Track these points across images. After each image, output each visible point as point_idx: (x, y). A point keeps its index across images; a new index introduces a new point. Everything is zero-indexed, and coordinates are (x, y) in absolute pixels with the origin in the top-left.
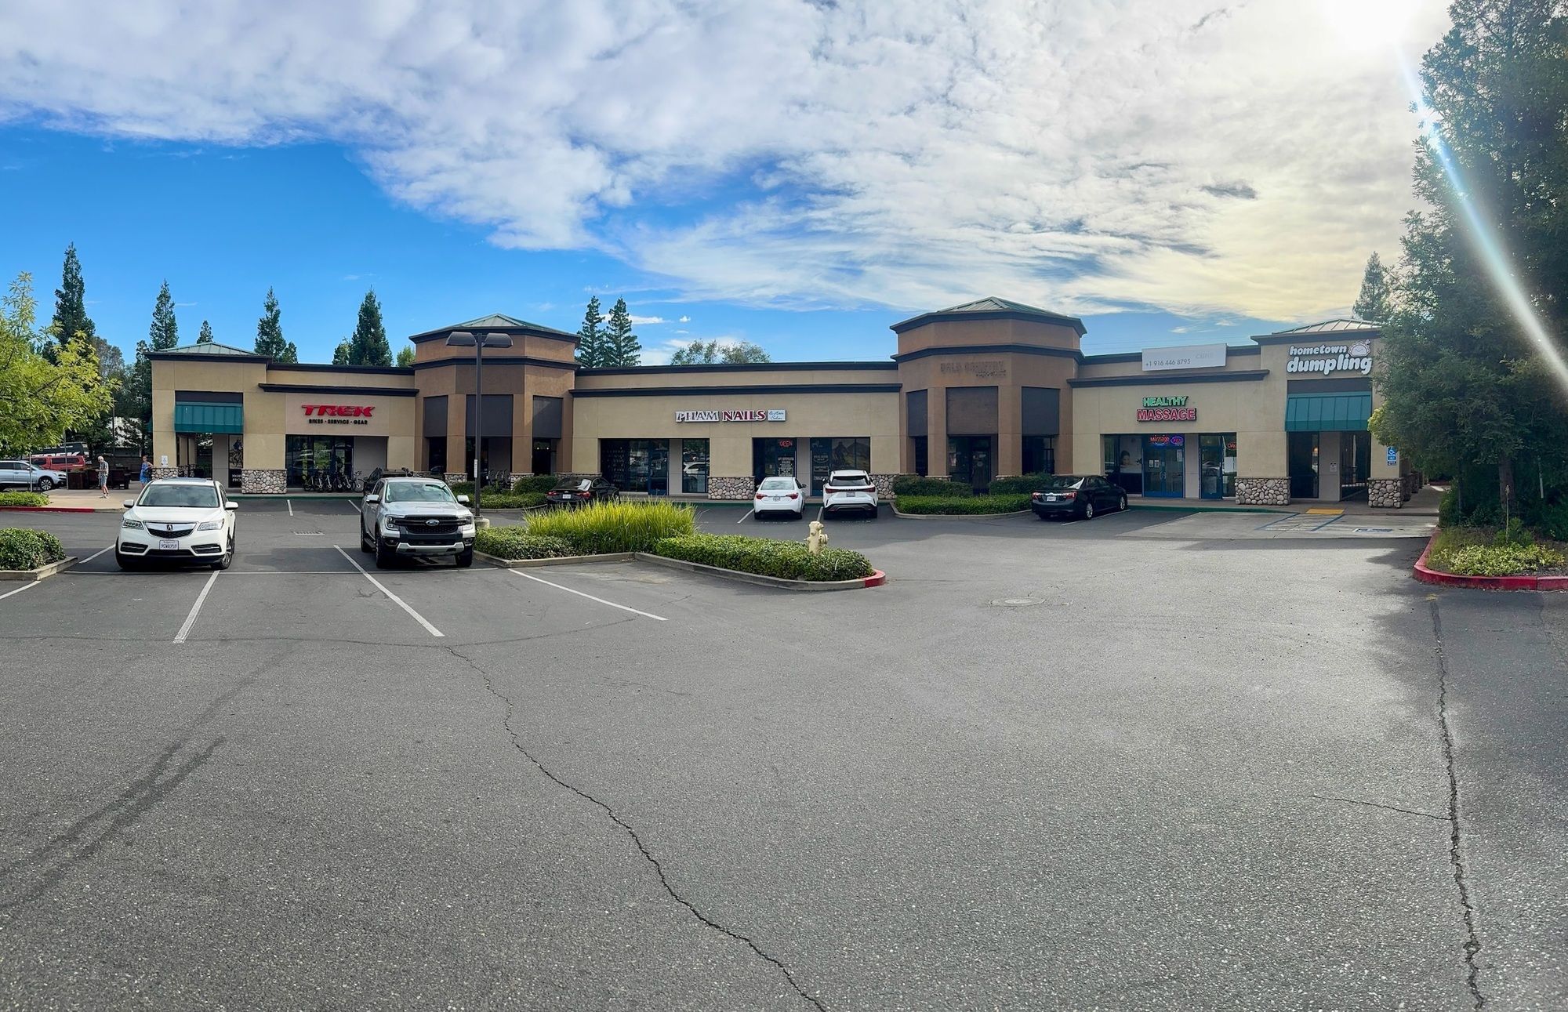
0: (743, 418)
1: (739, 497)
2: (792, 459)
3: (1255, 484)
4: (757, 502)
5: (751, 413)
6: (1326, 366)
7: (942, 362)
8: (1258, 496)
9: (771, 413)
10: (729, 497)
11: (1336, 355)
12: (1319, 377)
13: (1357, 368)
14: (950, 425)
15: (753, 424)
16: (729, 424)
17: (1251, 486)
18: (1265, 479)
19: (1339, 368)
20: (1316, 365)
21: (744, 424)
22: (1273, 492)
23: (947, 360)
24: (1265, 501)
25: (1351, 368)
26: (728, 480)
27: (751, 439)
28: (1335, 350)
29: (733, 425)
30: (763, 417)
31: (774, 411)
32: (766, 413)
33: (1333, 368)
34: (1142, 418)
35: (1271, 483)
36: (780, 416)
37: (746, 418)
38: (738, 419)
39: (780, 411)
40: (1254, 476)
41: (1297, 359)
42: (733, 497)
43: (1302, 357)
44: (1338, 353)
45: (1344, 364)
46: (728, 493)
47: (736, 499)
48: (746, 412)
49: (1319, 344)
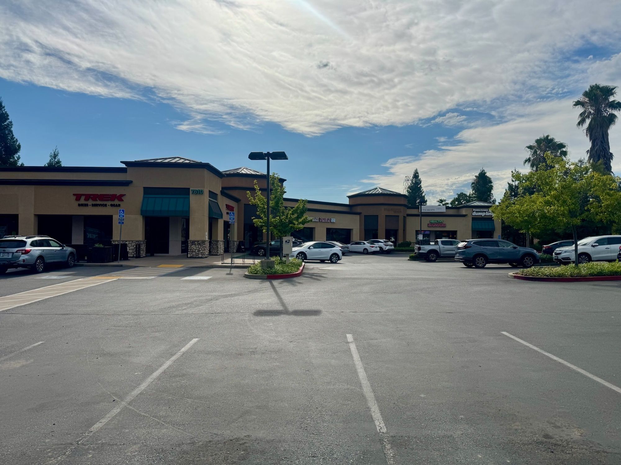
6: (483, 214)
7: (384, 208)
11: (485, 212)
12: (481, 217)
13: (491, 215)
16: (321, 223)
19: (486, 215)
20: (480, 214)
23: (386, 207)
25: (489, 215)
27: (326, 228)
28: (485, 210)
30: (330, 221)
31: (333, 219)
33: (484, 215)
34: (429, 226)
38: (324, 221)
41: (475, 212)
43: (477, 212)
44: (486, 211)
45: (487, 214)
49: (481, 208)
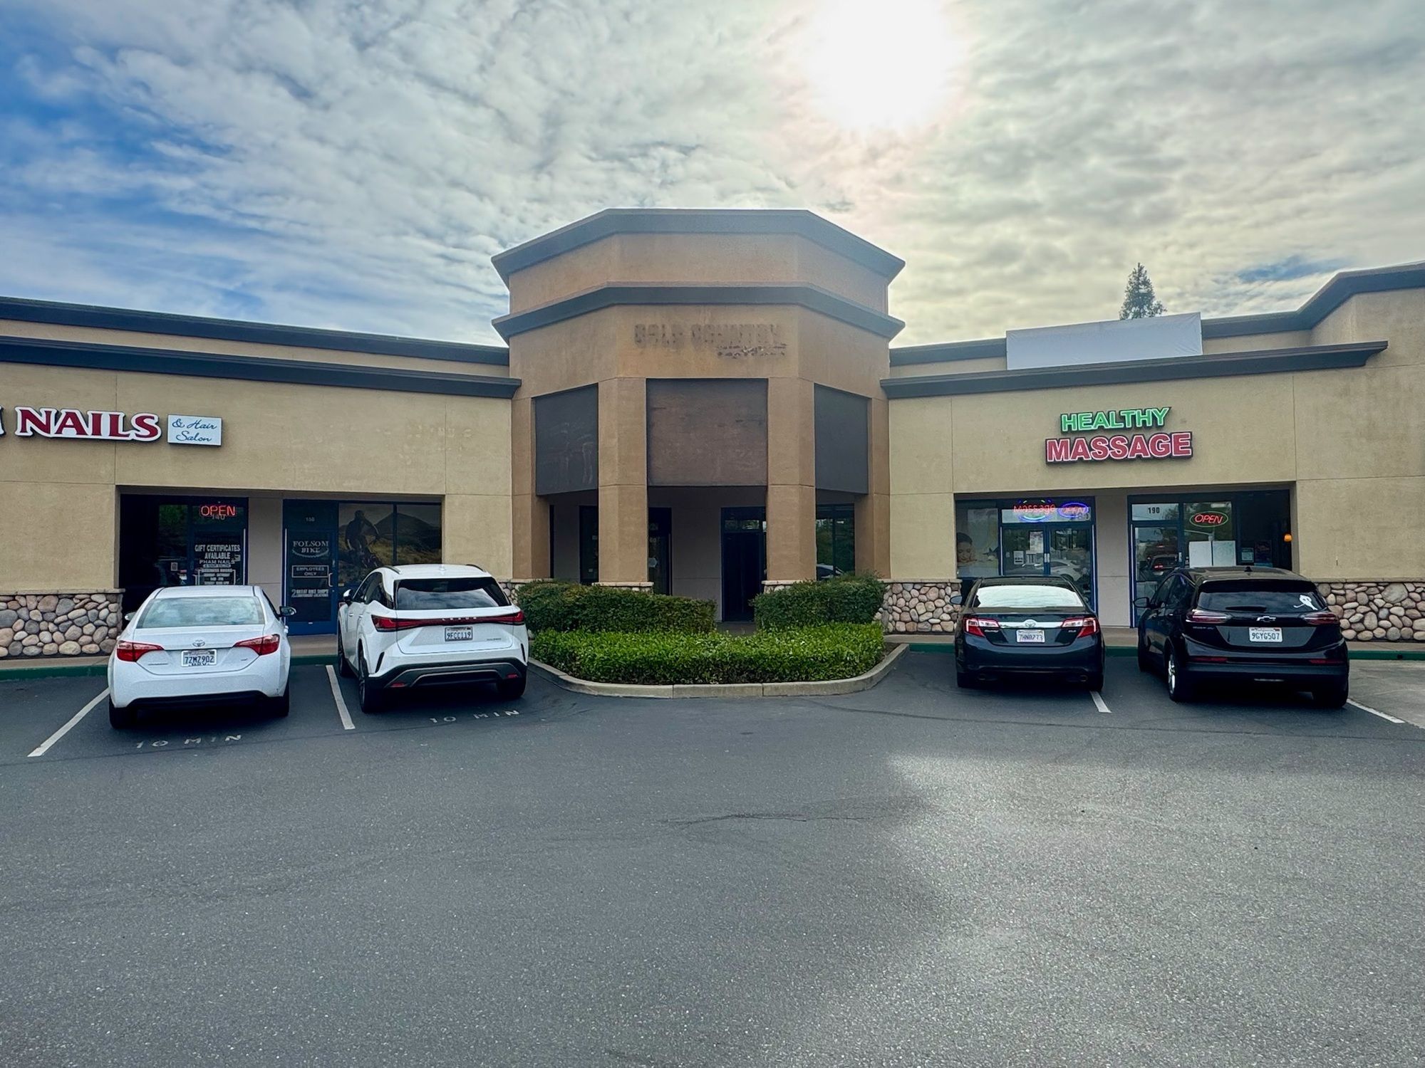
0: (89, 430)
1: (70, 648)
2: (236, 548)
3: (1350, 595)
4: (118, 667)
5: (114, 419)
7: (639, 322)
8: (1362, 621)
9: (178, 424)
10: (34, 650)
14: (657, 463)
15: (120, 448)
16: (37, 447)
17: (1340, 599)
18: (1378, 584)
21: (88, 449)
22: (1402, 613)
23: (652, 317)
24: (1379, 633)
26: (32, 603)
27: (112, 490)
29: (52, 447)
30: (153, 431)
31: (186, 420)
32: (163, 423)
34: (1059, 455)
35: (1396, 593)
36: (204, 433)
37: (97, 430)
38: (70, 433)
39: (205, 421)
40: (1350, 577)
42: (50, 648)
46: (33, 639)
47: (58, 655)
48: (97, 418)
